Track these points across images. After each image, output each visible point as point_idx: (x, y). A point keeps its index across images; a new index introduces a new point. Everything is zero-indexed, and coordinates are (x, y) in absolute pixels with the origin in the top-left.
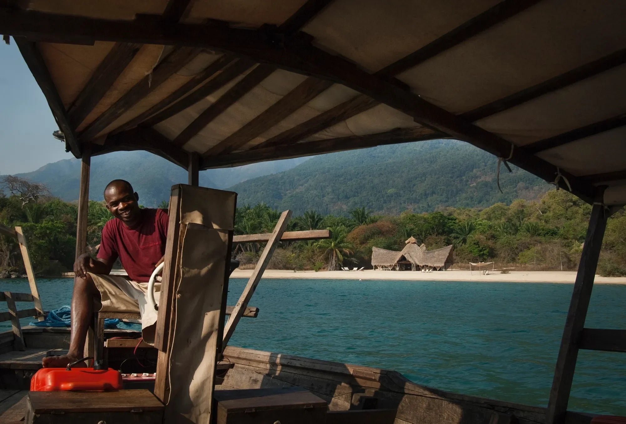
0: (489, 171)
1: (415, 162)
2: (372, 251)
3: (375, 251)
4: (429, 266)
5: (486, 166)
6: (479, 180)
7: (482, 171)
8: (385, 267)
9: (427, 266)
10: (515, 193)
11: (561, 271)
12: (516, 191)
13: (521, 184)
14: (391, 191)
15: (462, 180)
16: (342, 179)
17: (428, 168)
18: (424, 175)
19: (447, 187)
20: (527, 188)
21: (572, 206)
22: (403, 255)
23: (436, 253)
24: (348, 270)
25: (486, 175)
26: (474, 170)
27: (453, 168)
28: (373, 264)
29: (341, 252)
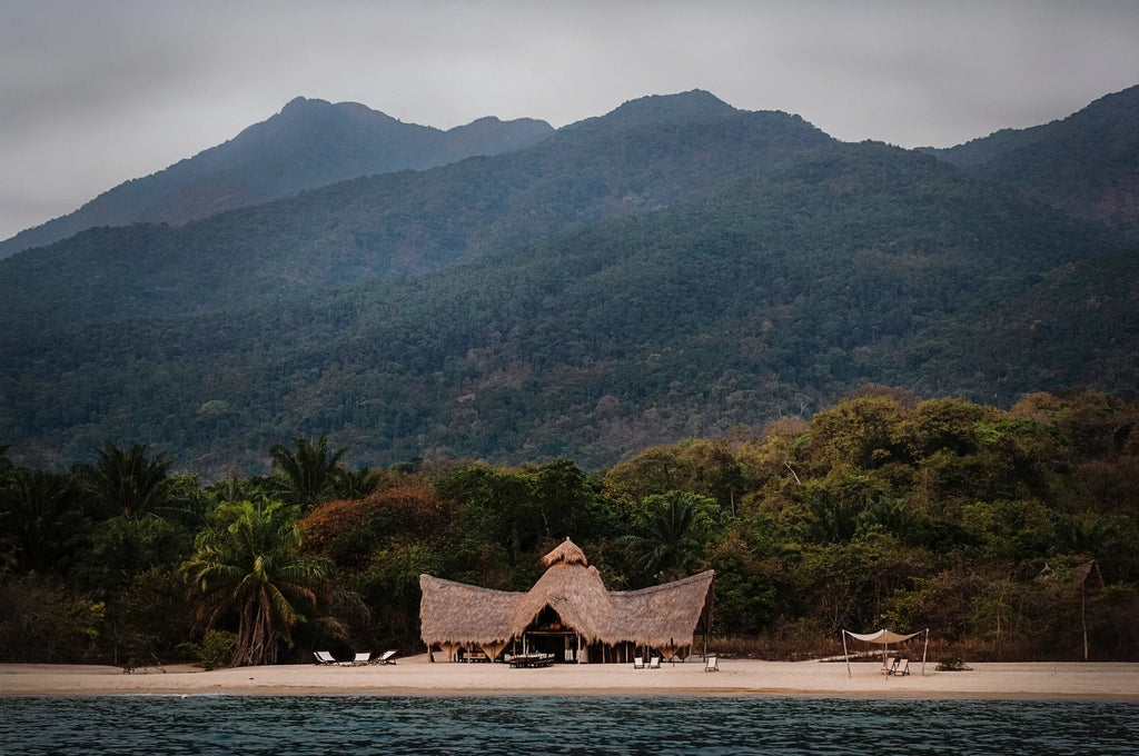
0: (514, 357)
1: (286, 317)
2: (421, 593)
3: (431, 592)
4: (637, 644)
5: (503, 340)
6: (484, 385)
7: (493, 357)
8: (476, 649)
9: (631, 645)
10: (590, 427)
11: (1082, 659)
12: (592, 421)
13: (607, 401)
14: (209, 407)
15: (431, 382)
16: (42, 362)
17: (326, 339)
18: (316, 359)
19: (388, 403)
20: (624, 413)
21: (887, 460)
22: (548, 606)
23: (657, 599)
24: (331, 662)
25: (504, 370)
26: (471, 354)
27: (405, 341)
28: (427, 639)
29: (288, 595)
